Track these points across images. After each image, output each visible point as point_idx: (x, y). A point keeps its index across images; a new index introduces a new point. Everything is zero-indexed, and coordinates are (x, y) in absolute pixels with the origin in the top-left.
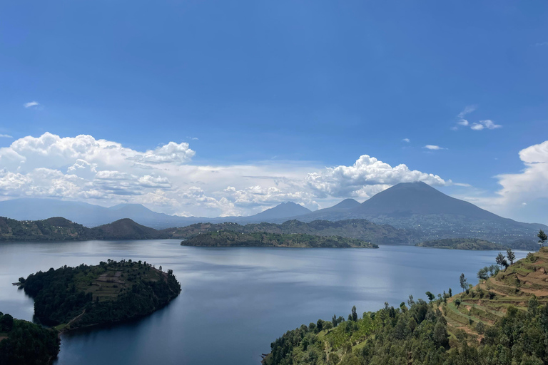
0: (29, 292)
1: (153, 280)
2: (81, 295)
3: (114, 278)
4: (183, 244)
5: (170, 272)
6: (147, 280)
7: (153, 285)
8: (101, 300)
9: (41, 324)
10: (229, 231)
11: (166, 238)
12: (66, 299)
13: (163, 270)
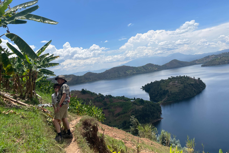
0: (147, 91)
1: (192, 83)
2: (164, 91)
3: (175, 84)
4: (202, 66)
5: (199, 79)
6: (189, 83)
7: (192, 85)
8: (172, 92)
9: (153, 102)
10: (225, 57)
11: (194, 65)
12: (159, 92)
13: (195, 78)
